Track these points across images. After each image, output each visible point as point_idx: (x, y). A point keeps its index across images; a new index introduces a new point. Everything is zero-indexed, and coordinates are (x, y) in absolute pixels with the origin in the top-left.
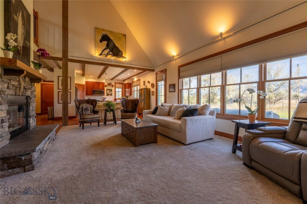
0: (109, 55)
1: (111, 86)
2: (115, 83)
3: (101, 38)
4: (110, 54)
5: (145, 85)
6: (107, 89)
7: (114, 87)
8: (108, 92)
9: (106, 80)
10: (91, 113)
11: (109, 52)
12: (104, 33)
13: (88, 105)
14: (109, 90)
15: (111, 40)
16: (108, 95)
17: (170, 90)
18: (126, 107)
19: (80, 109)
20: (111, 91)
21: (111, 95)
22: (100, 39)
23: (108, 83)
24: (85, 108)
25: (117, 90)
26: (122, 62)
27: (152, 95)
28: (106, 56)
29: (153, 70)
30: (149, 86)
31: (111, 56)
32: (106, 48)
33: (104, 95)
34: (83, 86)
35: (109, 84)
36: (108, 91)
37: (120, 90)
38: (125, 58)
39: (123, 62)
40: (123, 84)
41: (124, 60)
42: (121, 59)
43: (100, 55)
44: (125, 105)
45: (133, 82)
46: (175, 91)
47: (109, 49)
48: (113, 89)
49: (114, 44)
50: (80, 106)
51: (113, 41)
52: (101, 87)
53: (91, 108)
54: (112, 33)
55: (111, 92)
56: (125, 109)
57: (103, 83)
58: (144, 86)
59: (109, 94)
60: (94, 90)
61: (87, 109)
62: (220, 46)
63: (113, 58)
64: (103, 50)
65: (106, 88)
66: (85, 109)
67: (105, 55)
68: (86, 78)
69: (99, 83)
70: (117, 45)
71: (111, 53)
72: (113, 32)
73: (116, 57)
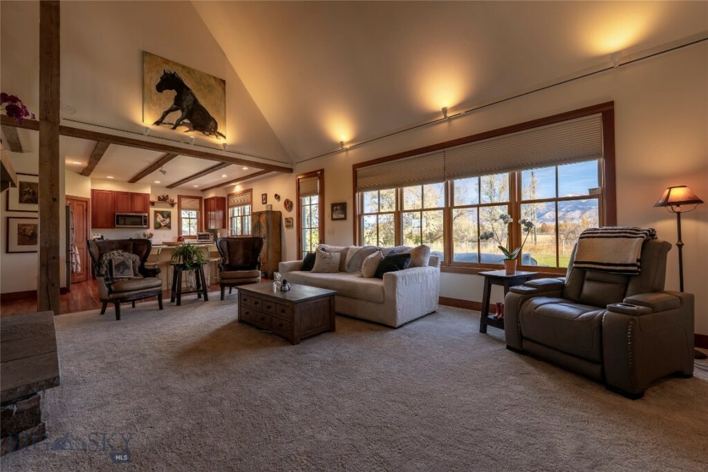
0: (182, 125)
1: (168, 205)
2: (180, 197)
3: (159, 80)
4: (184, 123)
5: (266, 203)
6: (156, 212)
7: (176, 206)
8: (158, 220)
9: (154, 187)
10: (135, 275)
11: (182, 119)
12: (170, 69)
13: (126, 254)
14: (162, 213)
15: (188, 89)
16: (158, 226)
17: (335, 217)
18: (229, 256)
19: (104, 266)
20: (169, 215)
21: (168, 226)
22: (156, 83)
23: (159, 197)
24: (118, 262)
25: (184, 214)
26: (216, 147)
27: (287, 226)
28: (174, 128)
29: (290, 171)
30: (278, 206)
31: (187, 129)
32: (175, 106)
33: (149, 228)
34: (85, 204)
35: (163, 199)
36: (160, 216)
37: (194, 214)
38: (225, 137)
39: (217, 145)
40: (200, 198)
41: (220, 141)
42: (213, 139)
43: (158, 123)
44: (226, 251)
45: (229, 195)
46: (345, 219)
47: (183, 111)
48: (174, 211)
49: (196, 101)
50: (104, 258)
51: (193, 91)
52: (138, 205)
53: (134, 262)
54: (189, 72)
55: (168, 220)
56: (227, 262)
57: (146, 196)
58: (265, 206)
59: (162, 224)
60: (116, 214)
61: (123, 265)
62: (441, 133)
63: (193, 134)
64: (166, 113)
65: (152, 210)
66: (118, 266)
67: (172, 126)
68: (93, 181)
69: (132, 196)
70: (202, 102)
71: (186, 121)
72: (194, 71)
73: (201, 133)
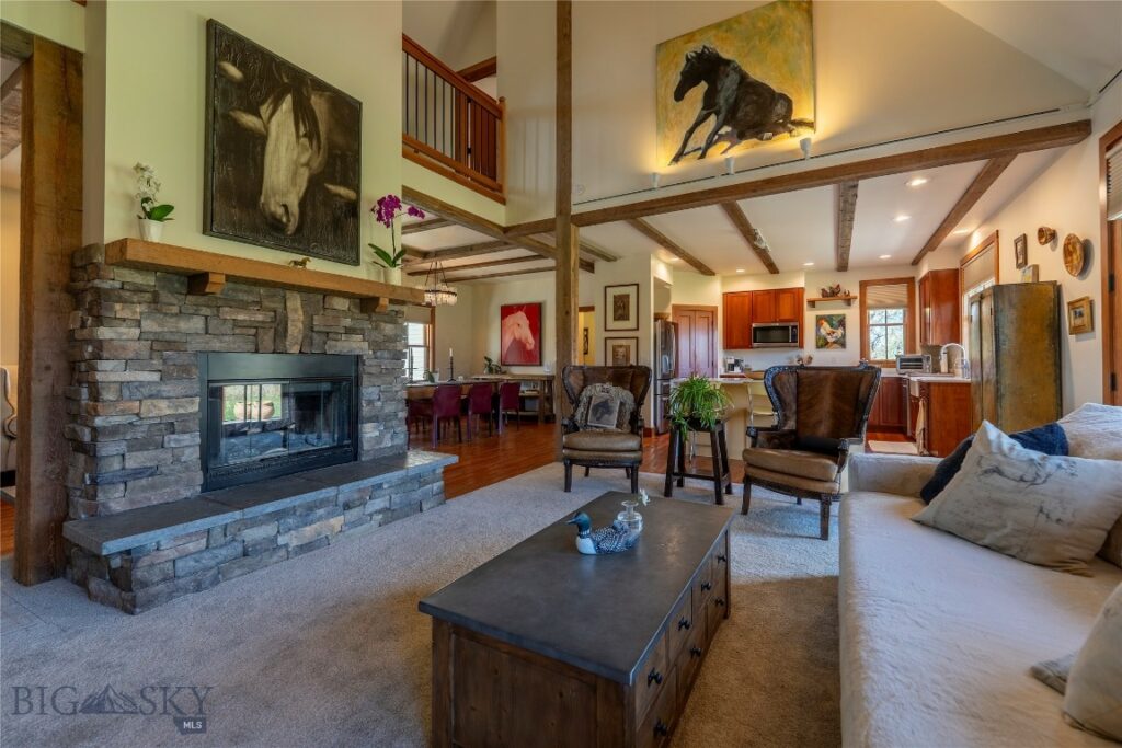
0: (717, 141)
1: (841, 303)
2: (864, 285)
3: (679, 78)
4: (721, 136)
5: (1026, 262)
6: (819, 319)
7: (856, 304)
8: (823, 332)
9: (809, 273)
11: (716, 132)
13: (613, 390)
14: (829, 319)
15: (728, 62)
16: (823, 344)
18: (798, 412)
19: (582, 404)
20: (842, 323)
21: (842, 343)
23: (823, 290)
24: (599, 401)
25: (876, 316)
26: (791, 158)
27: (1077, 331)
28: (703, 156)
29: (1082, 129)
30: (1050, 264)
31: (727, 144)
32: (705, 112)
33: (801, 346)
34: (710, 315)
35: (832, 294)
36: (826, 325)
37: (897, 315)
38: (811, 125)
40: (910, 281)
42: (786, 142)
43: (676, 159)
45: (965, 261)
47: (717, 114)
48: (852, 314)
49: (743, 77)
50: (584, 394)
51: (739, 61)
52: (786, 311)
54: (729, 29)
55: (840, 332)
57: (797, 294)
58: (1020, 272)
59: (830, 339)
60: (754, 325)
61: (604, 407)
63: (740, 150)
64: (691, 132)
65: (810, 317)
66: (597, 407)
67: (700, 152)
68: (725, 280)
69: (776, 294)
70: (756, 73)
71: (726, 129)
72: (737, 19)
73: (755, 140)
